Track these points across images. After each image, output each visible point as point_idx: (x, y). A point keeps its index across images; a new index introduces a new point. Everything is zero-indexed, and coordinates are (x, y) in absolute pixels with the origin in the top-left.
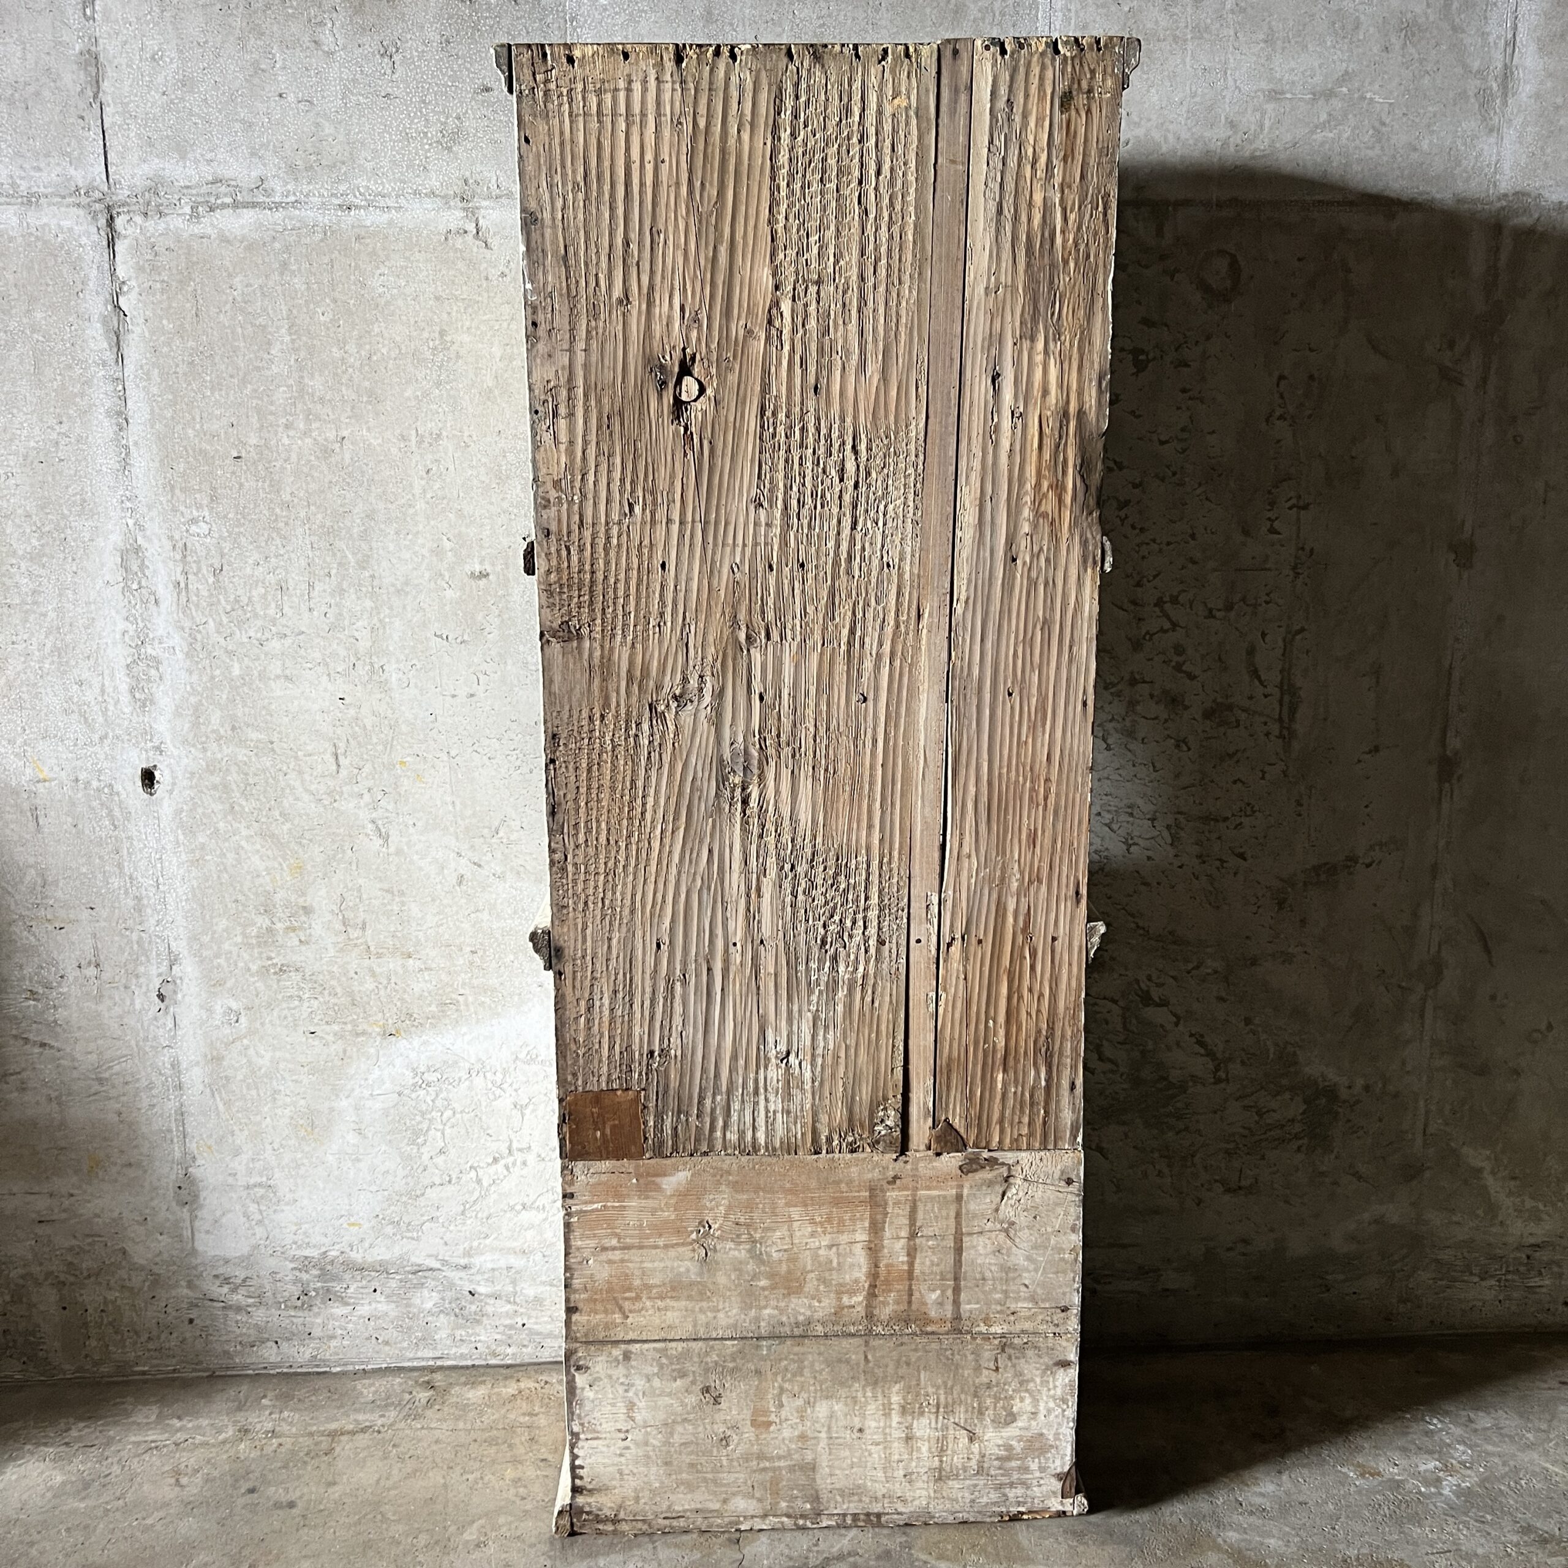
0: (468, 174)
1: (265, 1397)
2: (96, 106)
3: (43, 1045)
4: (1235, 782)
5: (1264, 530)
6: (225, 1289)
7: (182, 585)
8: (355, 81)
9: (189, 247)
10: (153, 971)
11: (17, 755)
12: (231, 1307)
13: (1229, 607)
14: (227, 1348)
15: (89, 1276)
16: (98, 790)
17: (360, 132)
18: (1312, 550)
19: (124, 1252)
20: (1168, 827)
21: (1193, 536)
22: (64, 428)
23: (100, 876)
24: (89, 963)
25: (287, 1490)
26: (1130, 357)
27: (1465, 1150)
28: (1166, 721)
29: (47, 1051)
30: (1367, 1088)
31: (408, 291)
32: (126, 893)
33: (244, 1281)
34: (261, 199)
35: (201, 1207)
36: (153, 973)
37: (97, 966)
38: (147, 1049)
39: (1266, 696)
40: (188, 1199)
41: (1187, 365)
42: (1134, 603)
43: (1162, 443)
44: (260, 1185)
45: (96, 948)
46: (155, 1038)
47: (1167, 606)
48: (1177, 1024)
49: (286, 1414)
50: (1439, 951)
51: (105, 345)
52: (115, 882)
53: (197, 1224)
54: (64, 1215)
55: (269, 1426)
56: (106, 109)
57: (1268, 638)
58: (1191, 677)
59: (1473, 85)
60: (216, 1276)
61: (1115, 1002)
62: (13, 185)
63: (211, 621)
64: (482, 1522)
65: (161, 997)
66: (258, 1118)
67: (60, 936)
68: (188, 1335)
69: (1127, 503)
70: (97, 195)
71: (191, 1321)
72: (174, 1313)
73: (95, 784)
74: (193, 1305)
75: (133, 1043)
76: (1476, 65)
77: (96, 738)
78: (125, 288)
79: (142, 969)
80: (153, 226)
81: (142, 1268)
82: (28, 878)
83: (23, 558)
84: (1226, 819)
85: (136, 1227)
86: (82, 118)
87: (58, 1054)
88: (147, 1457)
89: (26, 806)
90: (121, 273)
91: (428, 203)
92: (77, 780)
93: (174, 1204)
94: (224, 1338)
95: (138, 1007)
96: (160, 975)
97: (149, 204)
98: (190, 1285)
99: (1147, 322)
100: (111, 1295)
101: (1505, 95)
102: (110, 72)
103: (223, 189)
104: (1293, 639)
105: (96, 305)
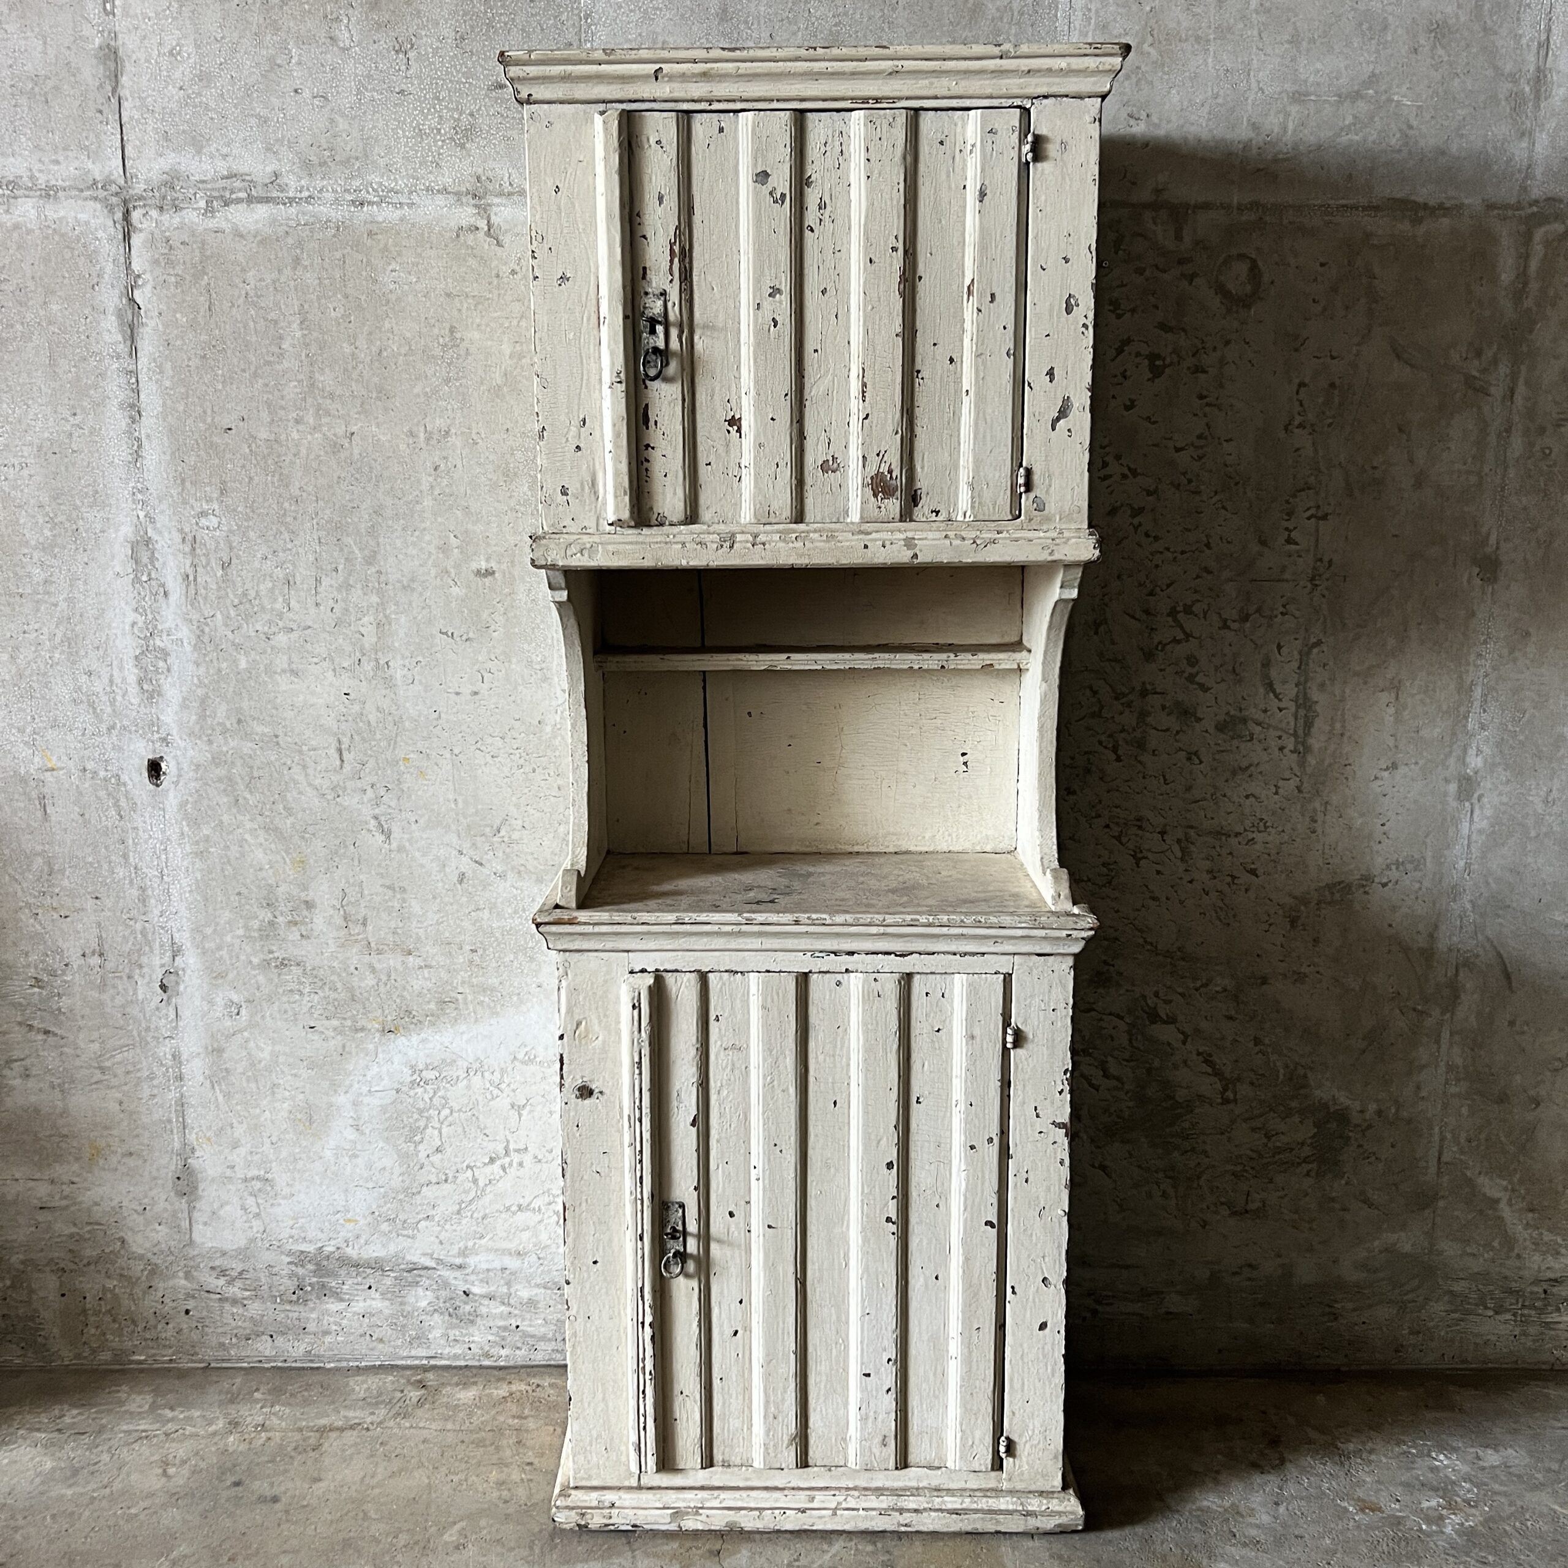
0: (480, 171)
1: (257, 1390)
2: (114, 101)
3: (47, 1032)
4: (1247, 797)
5: (1281, 540)
6: (222, 1281)
7: (191, 578)
8: (369, 76)
9: (203, 242)
10: (157, 961)
11: (26, 743)
12: (227, 1299)
13: (1245, 618)
14: (222, 1340)
15: (89, 1264)
16: (105, 780)
17: (374, 127)
18: (1330, 562)
19: (123, 1241)
20: (1179, 841)
21: (1208, 546)
22: (79, 418)
23: (106, 866)
24: (93, 953)
25: (272, 1484)
26: (1146, 362)
27: (1482, 1180)
28: (1178, 732)
29: (51, 1039)
30: (1379, 1113)
31: (418, 287)
32: (131, 882)
33: (241, 1273)
34: (275, 194)
35: (198, 1198)
36: (156, 963)
37: (101, 955)
38: (149, 1039)
39: (1280, 710)
40: (186, 1190)
41: (1205, 372)
42: (1147, 612)
43: (1178, 450)
44: (258, 1178)
45: (100, 938)
46: (157, 1028)
47: (1181, 617)
48: (1184, 1043)
49: (277, 1408)
50: (1457, 974)
51: (120, 338)
52: (121, 872)
53: (196, 1215)
54: (64, 1203)
55: (260, 1419)
56: (125, 105)
57: (1284, 650)
58: (1204, 688)
59: (1505, 87)
60: (212, 1268)
61: (1122, 1018)
62: (32, 177)
63: (219, 616)
64: (463, 1524)
65: (164, 987)
66: (258, 1111)
67: (65, 924)
68: (185, 1326)
69: (1141, 510)
70: (114, 188)
71: (187, 1312)
72: (171, 1304)
73: (102, 774)
74: (189, 1296)
75: (135, 1033)
76: (1508, 68)
77: (104, 728)
78: (140, 282)
79: (144, 960)
80: (172, 220)
81: (141, 1257)
82: (35, 867)
83: (36, 548)
84: (1237, 834)
85: (135, 1216)
86: (101, 112)
87: (62, 1042)
88: (136, 1446)
89: (34, 794)
90: (136, 267)
91: (440, 200)
92: (85, 770)
93: (172, 1194)
94: (220, 1330)
95: (140, 997)
96: (163, 966)
97: (164, 198)
98: (188, 1276)
99: (1164, 327)
100: (110, 1284)
101: (1538, 98)
102: (129, 67)
103: (238, 184)
104: (1309, 653)
105: (111, 298)
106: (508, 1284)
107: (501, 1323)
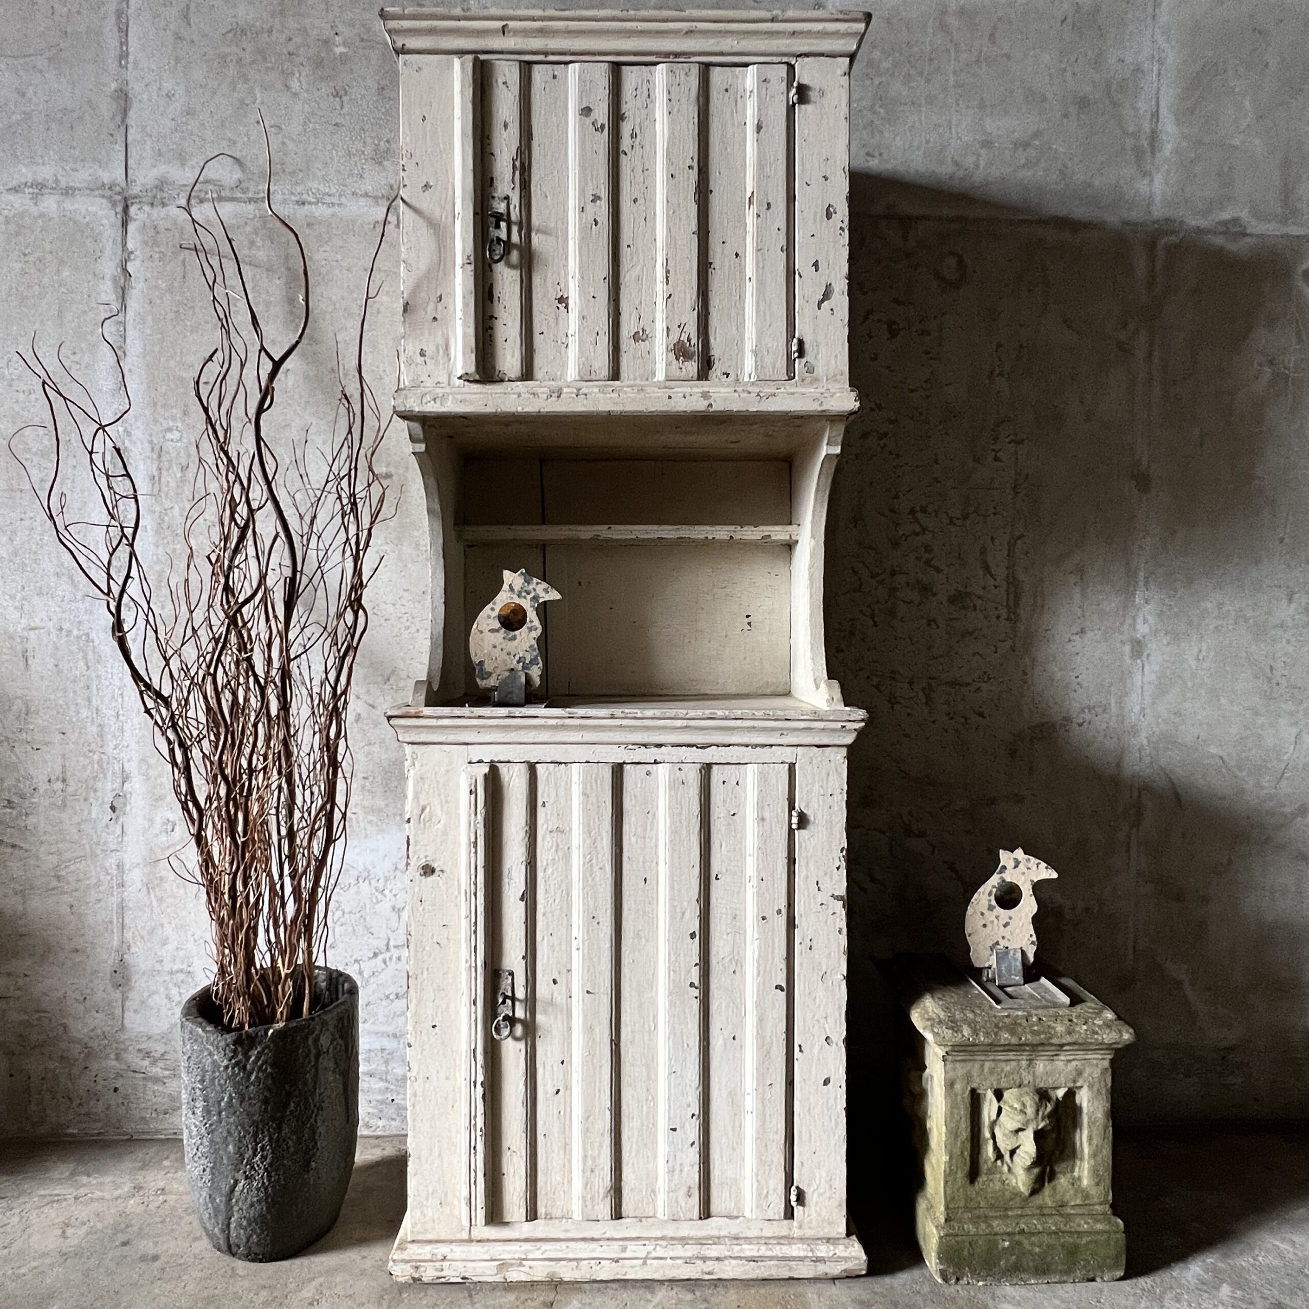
0: (393, 182)
1: (167, 1158)
2: (123, 128)
3: (14, 846)
4: (974, 655)
5: (990, 458)
6: (146, 1063)
7: (157, 478)
8: (313, 114)
9: (182, 228)
10: (109, 786)
11: (16, 608)
12: (150, 1078)
13: (965, 517)
14: (143, 1114)
15: (35, 1047)
16: (78, 637)
17: (315, 149)
18: (1027, 475)
19: (65, 1027)
20: (923, 689)
21: (936, 462)
22: (77, 358)
23: (73, 708)
24: (58, 779)
25: (156, 1243)
26: (885, 326)
27: (1168, 964)
28: (920, 604)
29: (17, 852)
30: (1087, 910)
31: (345, 264)
32: (93, 721)
33: (163, 1055)
34: (239, 195)
35: (130, 989)
36: (108, 788)
37: (64, 781)
38: (99, 852)
39: (996, 587)
40: (120, 981)
41: (929, 334)
42: (892, 511)
43: (912, 391)
44: (182, 971)
45: (64, 766)
46: (105, 843)
47: (919, 515)
48: (933, 852)
49: (179, 1174)
50: (1139, 796)
51: (114, 297)
52: (84, 713)
53: (127, 1004)
54: (18, 993)
55: (161, 1184)
56: (131, 131)
57: (997, 542)
58: (938, 570)
59: (1129, 142)
60: (140, 1051)
61: (884, 833)
62: (57, 181)
63: (176, 507)
65: (113, 808)
66: (184, 913)
67: (36, 756)
68: (113, 1102)
69: (886, 435)
70: (118, 189)
71: (116, 1090)
72: (102, 1083)
73: (75, 632)
74: (119, 1075)
75: (87, 847)
76: (1131, 129)
77: (79, 596)
78: (132, 257)
79: (99, 784)
80: (158, 213)
81: (79, 1041)
82: (15, 708)
83: (36, 454)
84: (968, 684)
85: (77, 1005)
86: (112, 135)
87: (26, 855)
88: (46, 1209)
89: (19, 648)
90: (130, 245)
91: (362, 202)
92: (61, 629)
93: (110, 986)
94: (143, 1105)
95: (94, 816)
96: (114, 790)
97: (155, 197)
98: (118, 1058)
99: (897, 301)
100: (52, 1065)
101: (1153, 153)
102: (135, 105)
103: (211, 187)
104: (1015, 542)
105: (109, 267)
106: (386, 1062)
107: (380, 1097)
